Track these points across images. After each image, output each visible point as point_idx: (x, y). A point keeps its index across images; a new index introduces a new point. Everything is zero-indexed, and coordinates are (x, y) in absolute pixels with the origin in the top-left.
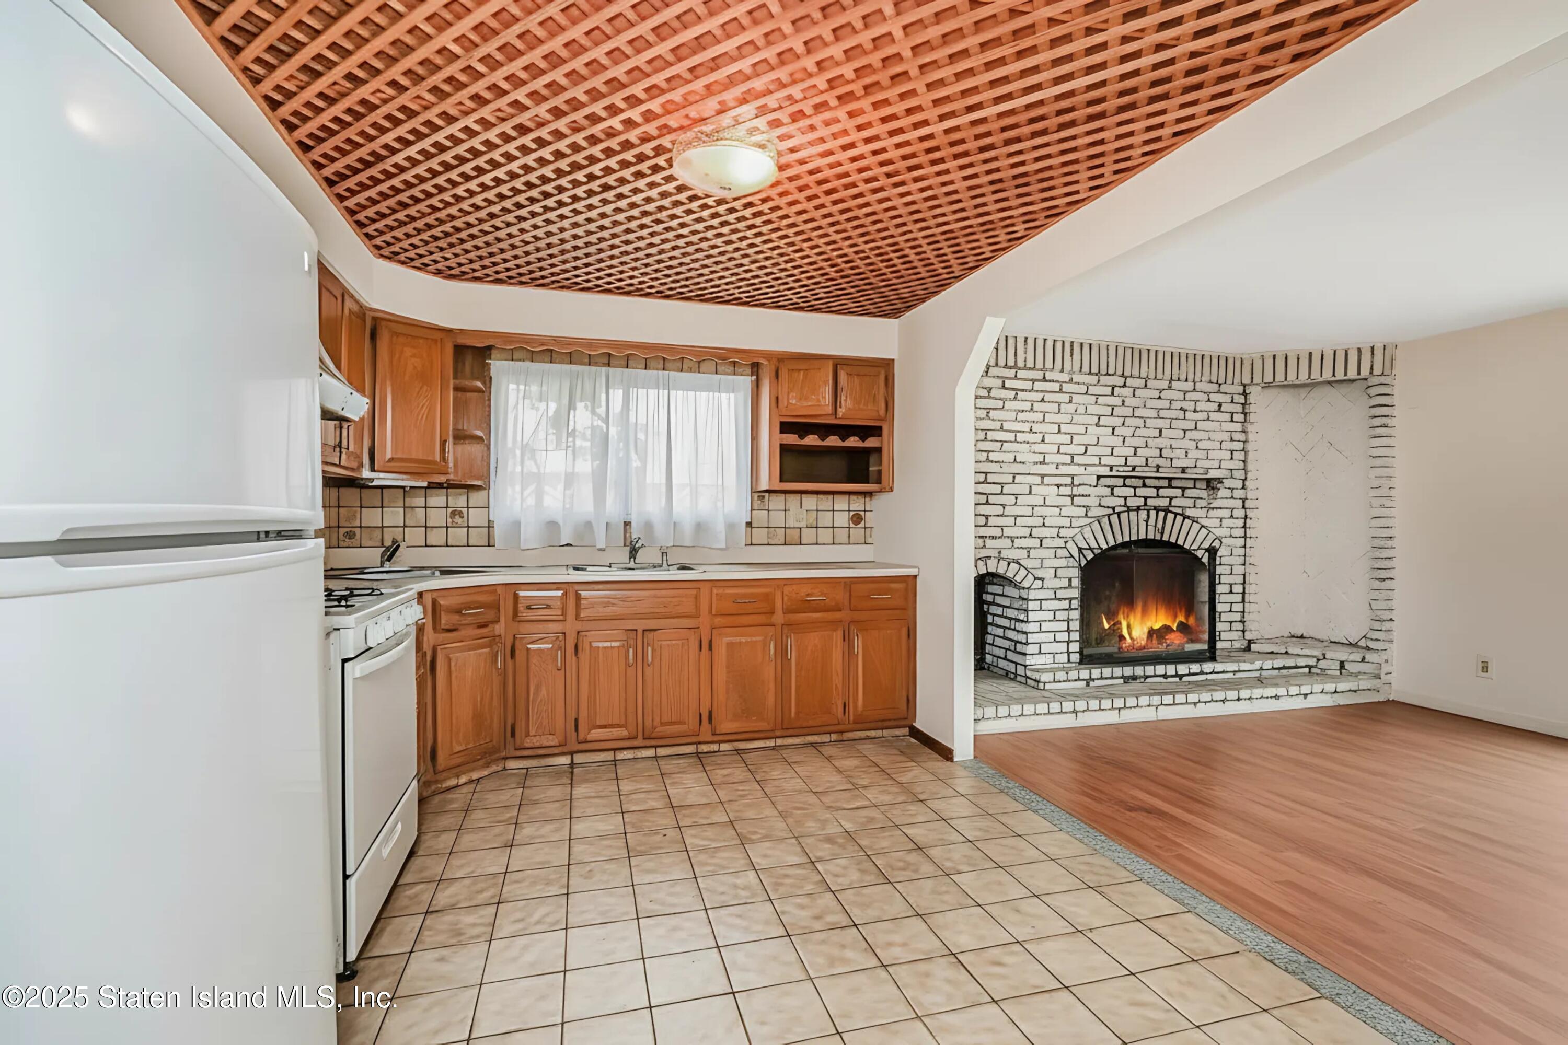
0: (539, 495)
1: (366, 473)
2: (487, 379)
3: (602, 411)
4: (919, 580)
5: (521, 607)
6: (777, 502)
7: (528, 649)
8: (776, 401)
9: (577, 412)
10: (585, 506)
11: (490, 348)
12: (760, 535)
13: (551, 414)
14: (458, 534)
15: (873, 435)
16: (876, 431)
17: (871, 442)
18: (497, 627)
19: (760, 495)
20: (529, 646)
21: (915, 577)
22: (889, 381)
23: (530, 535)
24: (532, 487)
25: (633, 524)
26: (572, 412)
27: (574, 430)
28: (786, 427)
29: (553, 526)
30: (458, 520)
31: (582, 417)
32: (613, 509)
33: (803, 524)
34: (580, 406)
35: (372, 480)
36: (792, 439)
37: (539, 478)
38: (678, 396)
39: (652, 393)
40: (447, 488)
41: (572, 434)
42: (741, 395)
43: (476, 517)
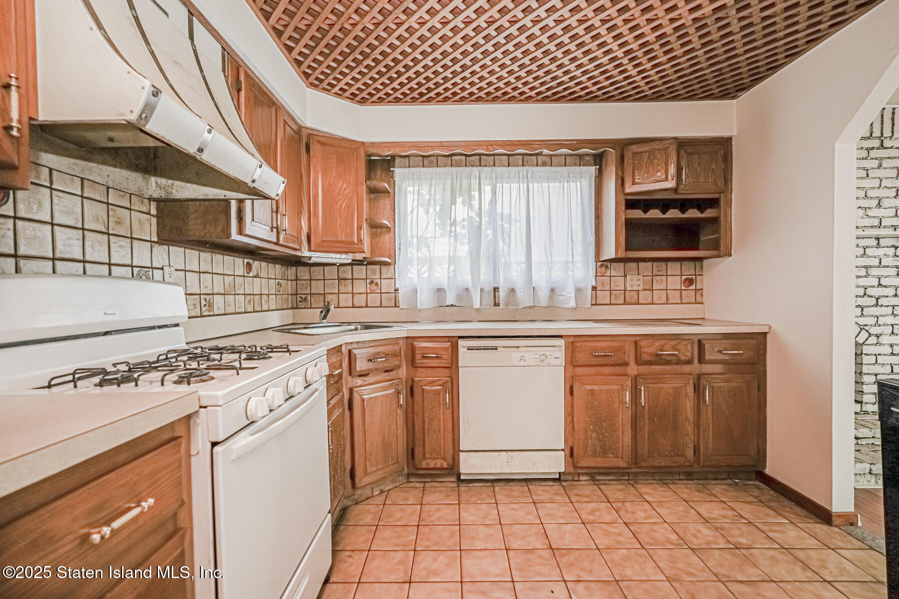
0: (430, 270)
1: (306, 254)
2: (392, 183)
3: (476, 203)
4: (768, 336)
5: (418, 357)
6: (617, 270)
7: (423, 389)
8: (621, 182)
9: (457, 205)
10: (465, 278)
11: (393, 157)
12: (604, 297)
13: (438, 210)
14: (374, 299)
15: (711, 207)
16: (713, 203)
17: (709, 213)
18: (400, 371)
19: (604, 264)
20: (424, 387)
21: (765, 334)
22: (727, 158)
23: (425, 300)
24: (426, 267)
25: (501, 290)
26: (453, 207)
27: (455, 219)
28: (631, 204)
29: (440, 291)
30: (374, 287)
31: (461, 211)
32: (485, 279)
33: (641, 288)
34: (459, 200)
35: (310, 258)
36: (637, 214)
37: (430, 261)
38: (535, 186)
39: (515, 186)
40: (366, 265)
41: (454, 223)
42: (585, 182)
43: (386, 285)
